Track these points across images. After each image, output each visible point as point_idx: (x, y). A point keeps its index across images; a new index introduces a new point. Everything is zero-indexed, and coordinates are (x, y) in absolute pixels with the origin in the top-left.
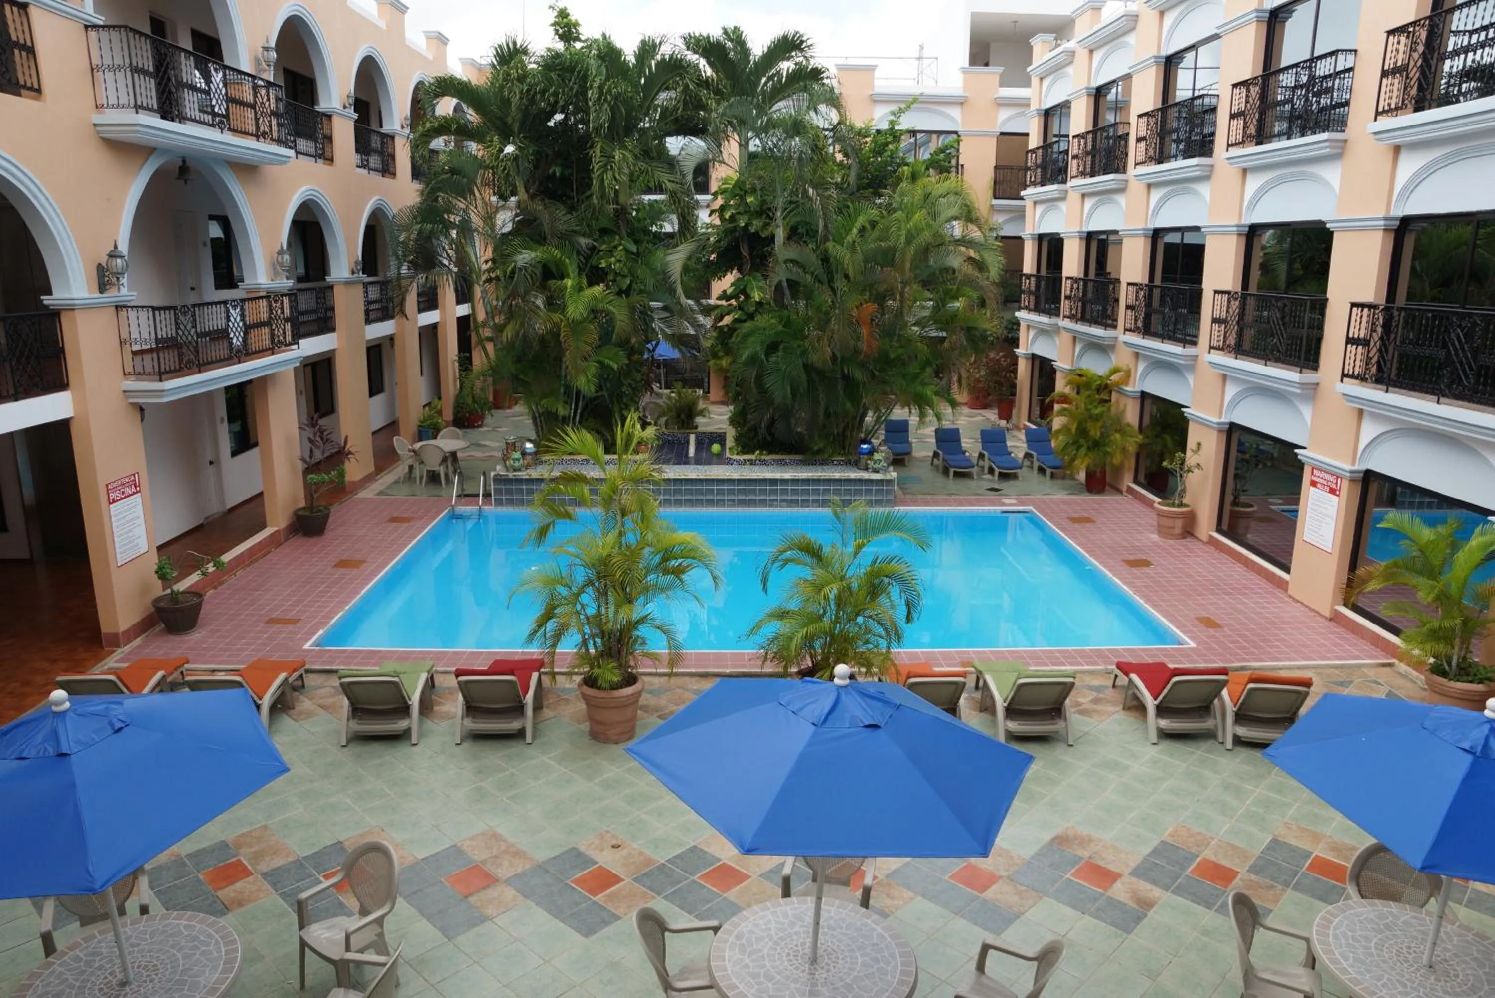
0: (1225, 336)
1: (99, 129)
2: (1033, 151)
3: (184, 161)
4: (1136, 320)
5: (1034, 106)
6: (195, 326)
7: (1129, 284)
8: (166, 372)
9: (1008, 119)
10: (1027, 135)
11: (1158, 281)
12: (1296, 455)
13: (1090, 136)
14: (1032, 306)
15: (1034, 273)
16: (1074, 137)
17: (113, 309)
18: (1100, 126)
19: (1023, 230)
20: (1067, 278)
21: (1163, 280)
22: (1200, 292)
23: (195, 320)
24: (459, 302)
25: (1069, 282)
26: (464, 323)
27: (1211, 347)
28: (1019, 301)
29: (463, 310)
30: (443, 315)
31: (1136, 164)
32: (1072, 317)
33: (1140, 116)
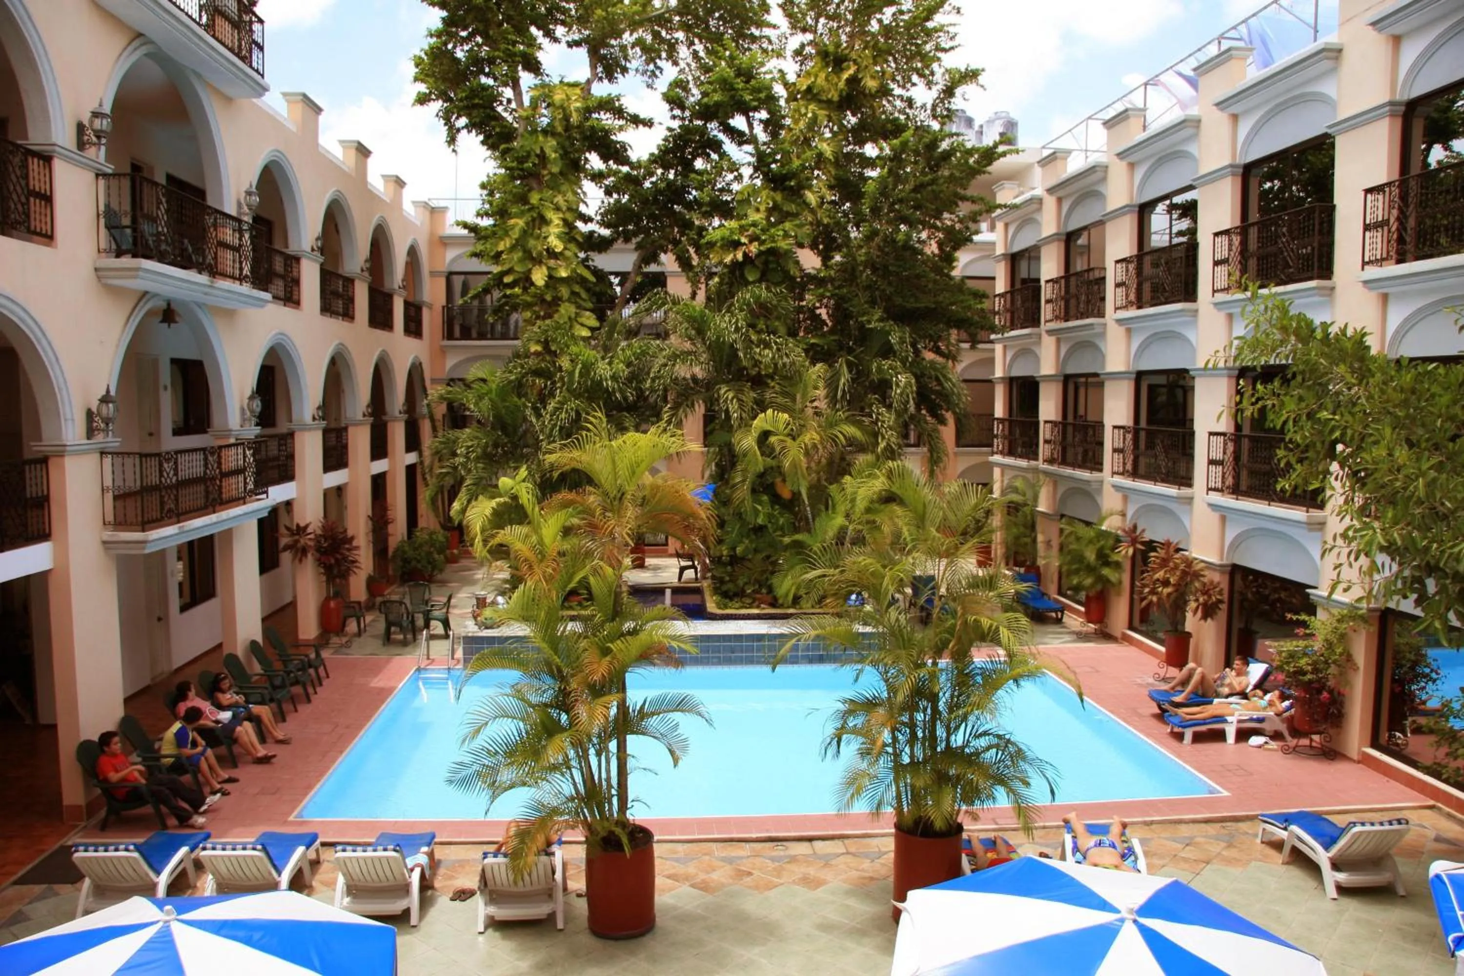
0: (1223, 477)
1: (100, 273)
2: (1001, 295)
3: (169, 305)
4: (1124, 464)
5: (1000, 250)
6: (176, 474)
7: (1115, 427)
8: (149, 522)
9: (971, 262)
10: (993, 278)
11: (1143, 424)
12: (1308, 595)
13: (1063, 281)
14: (1006, 451)
15: (1007, 417)
16: (1047, 282)
17: (98, 455)
18: (1072, 272)
19: (993, 374)
20: (1046, 422)
21: (1149, 422)
22: (1192, 434)
23: (177, 467)
24: (409, 449)
25: (1048, 426)
26: (411, 470)
27: (1209, 489)
28: (991, 445)
29: (412, 458)
30: (392, 465)
31: (1116, 309)
32: (1051, 461)
33: (1117, 262)
